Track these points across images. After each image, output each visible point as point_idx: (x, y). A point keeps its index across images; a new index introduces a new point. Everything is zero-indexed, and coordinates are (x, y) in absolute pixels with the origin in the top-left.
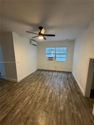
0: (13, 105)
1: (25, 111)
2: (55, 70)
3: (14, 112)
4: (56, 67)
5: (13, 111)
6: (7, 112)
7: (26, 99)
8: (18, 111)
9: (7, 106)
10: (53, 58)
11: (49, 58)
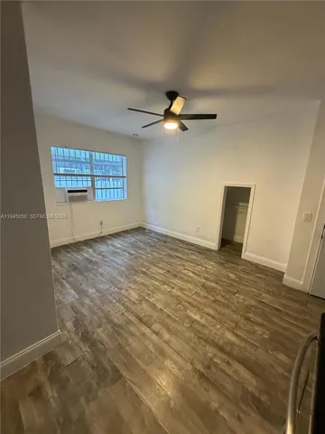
0: (208, 349)
1: (232, 321)
2: (102, 235)
3: (233, 344)
4: (101, 223)
5: (228, 349)
6: (228, 363)
7: (197, 317)
8: (229, 336)
9: (208, 367)
10: (86, 191)
11: (69, 191)
